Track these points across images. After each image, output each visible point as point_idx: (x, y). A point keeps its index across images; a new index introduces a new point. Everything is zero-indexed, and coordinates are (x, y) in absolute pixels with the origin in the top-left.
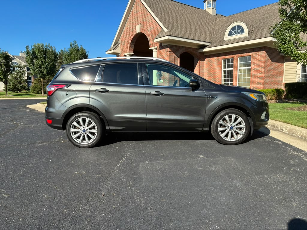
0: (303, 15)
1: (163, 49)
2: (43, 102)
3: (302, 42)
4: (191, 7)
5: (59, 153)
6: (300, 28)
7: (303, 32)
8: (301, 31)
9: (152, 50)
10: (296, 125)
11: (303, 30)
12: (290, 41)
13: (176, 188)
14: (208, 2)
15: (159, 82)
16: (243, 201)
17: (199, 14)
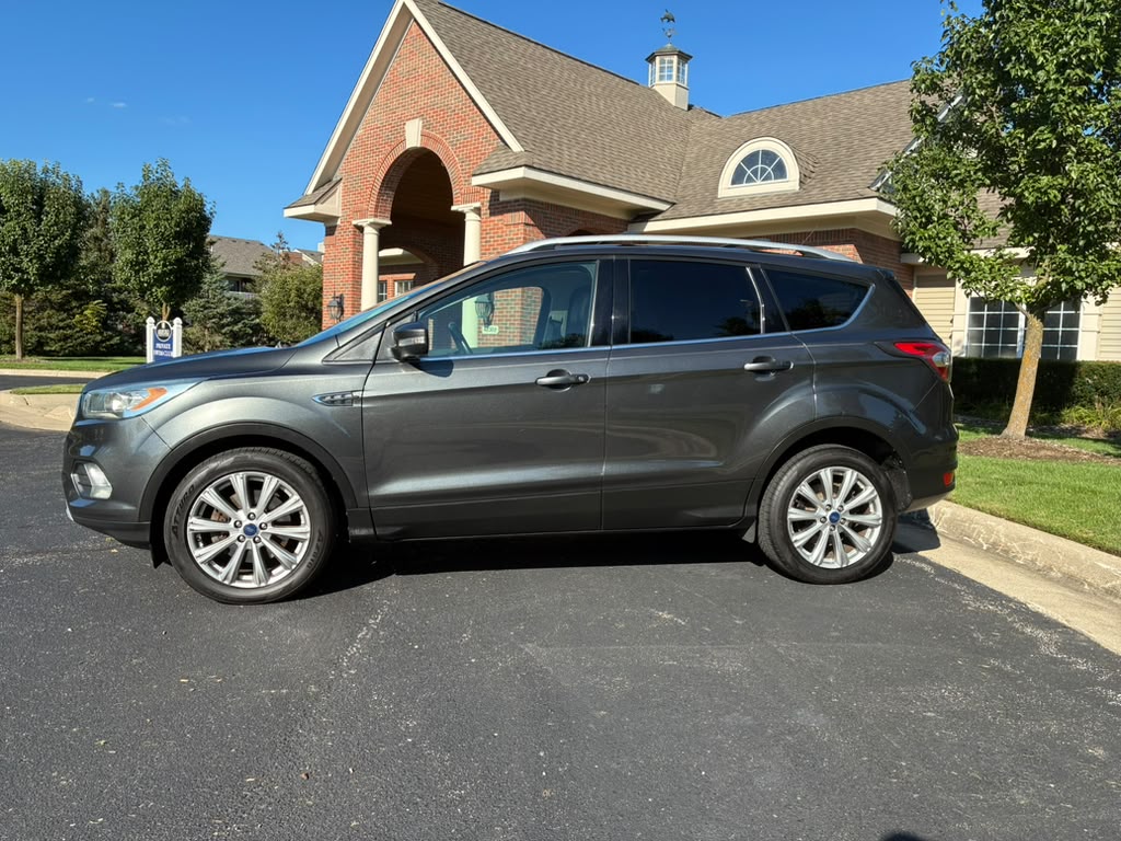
0: (994, 130)
1: (501, 213)
2: (22, 389)
3: (984, 223)
4: (604, 74)
5: (104, 597)
6: (980, 174)
7: (989, 186)
8: (984, 185)
9: (462, 216)
10: (970, 506)
11: (988, 182)
12: (946, 216)
13: (589, 740)
14: (662, 62)
15: (484, 332)
16: (842, 791)
17: (630, 99)
